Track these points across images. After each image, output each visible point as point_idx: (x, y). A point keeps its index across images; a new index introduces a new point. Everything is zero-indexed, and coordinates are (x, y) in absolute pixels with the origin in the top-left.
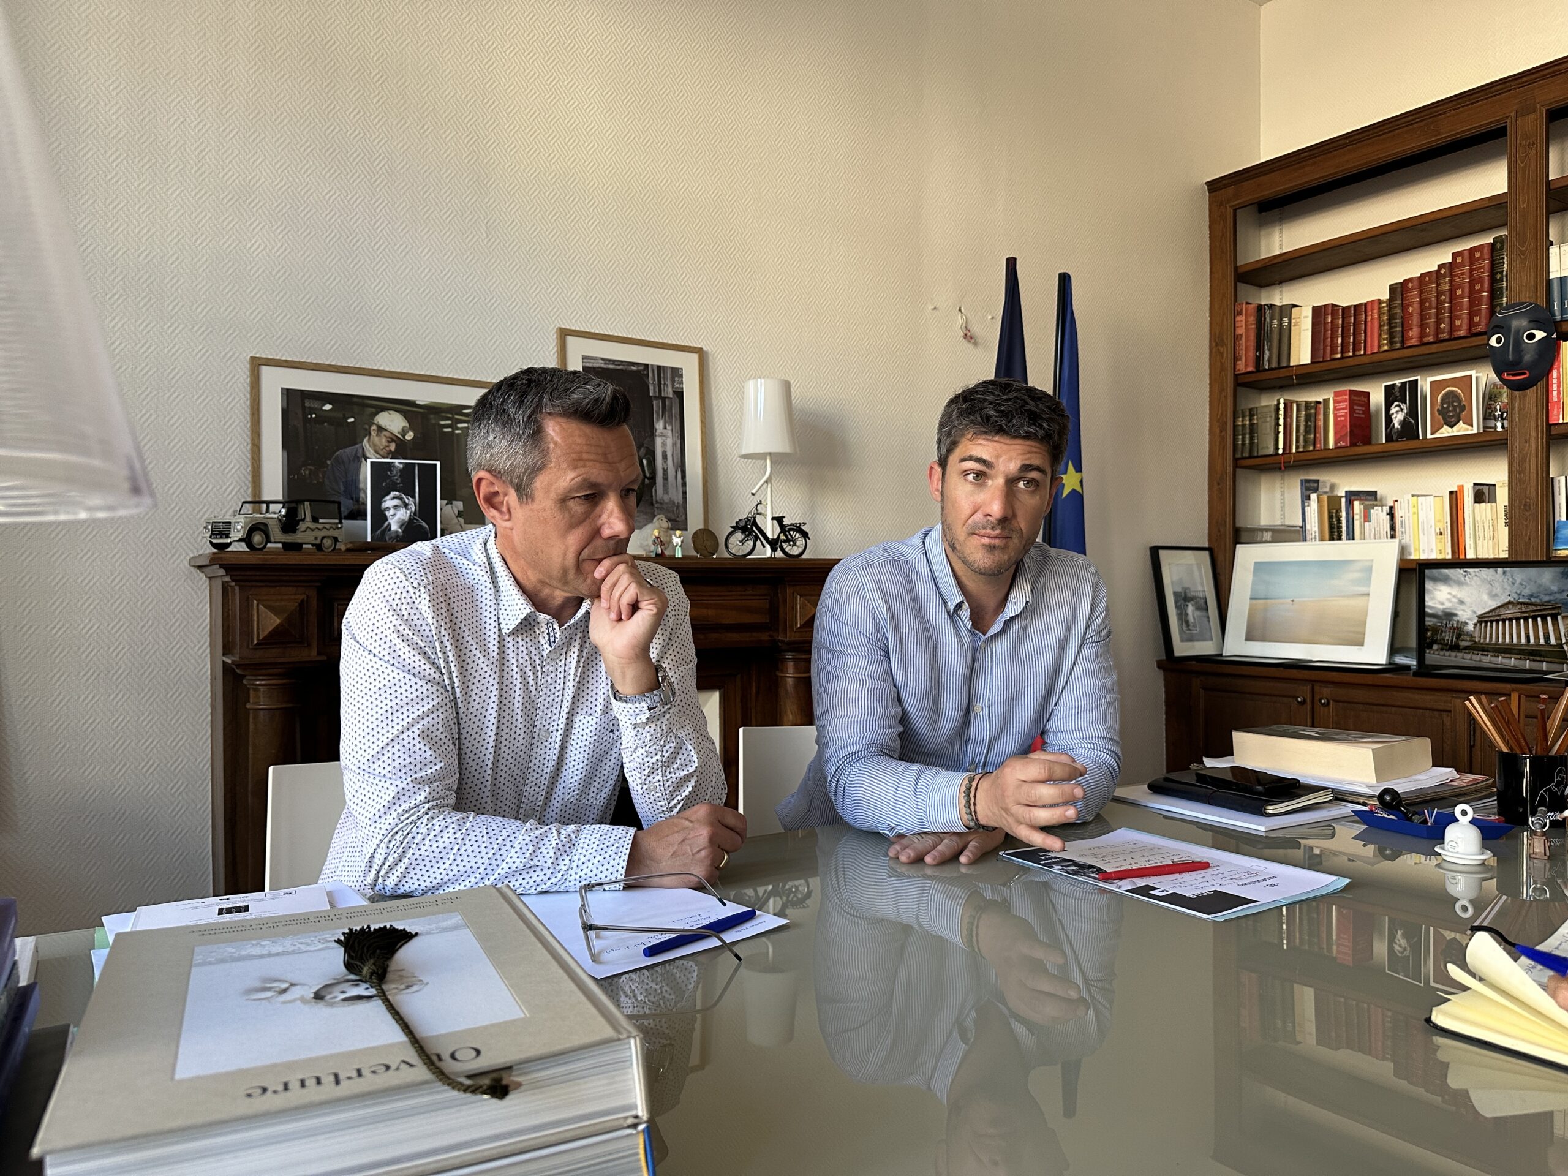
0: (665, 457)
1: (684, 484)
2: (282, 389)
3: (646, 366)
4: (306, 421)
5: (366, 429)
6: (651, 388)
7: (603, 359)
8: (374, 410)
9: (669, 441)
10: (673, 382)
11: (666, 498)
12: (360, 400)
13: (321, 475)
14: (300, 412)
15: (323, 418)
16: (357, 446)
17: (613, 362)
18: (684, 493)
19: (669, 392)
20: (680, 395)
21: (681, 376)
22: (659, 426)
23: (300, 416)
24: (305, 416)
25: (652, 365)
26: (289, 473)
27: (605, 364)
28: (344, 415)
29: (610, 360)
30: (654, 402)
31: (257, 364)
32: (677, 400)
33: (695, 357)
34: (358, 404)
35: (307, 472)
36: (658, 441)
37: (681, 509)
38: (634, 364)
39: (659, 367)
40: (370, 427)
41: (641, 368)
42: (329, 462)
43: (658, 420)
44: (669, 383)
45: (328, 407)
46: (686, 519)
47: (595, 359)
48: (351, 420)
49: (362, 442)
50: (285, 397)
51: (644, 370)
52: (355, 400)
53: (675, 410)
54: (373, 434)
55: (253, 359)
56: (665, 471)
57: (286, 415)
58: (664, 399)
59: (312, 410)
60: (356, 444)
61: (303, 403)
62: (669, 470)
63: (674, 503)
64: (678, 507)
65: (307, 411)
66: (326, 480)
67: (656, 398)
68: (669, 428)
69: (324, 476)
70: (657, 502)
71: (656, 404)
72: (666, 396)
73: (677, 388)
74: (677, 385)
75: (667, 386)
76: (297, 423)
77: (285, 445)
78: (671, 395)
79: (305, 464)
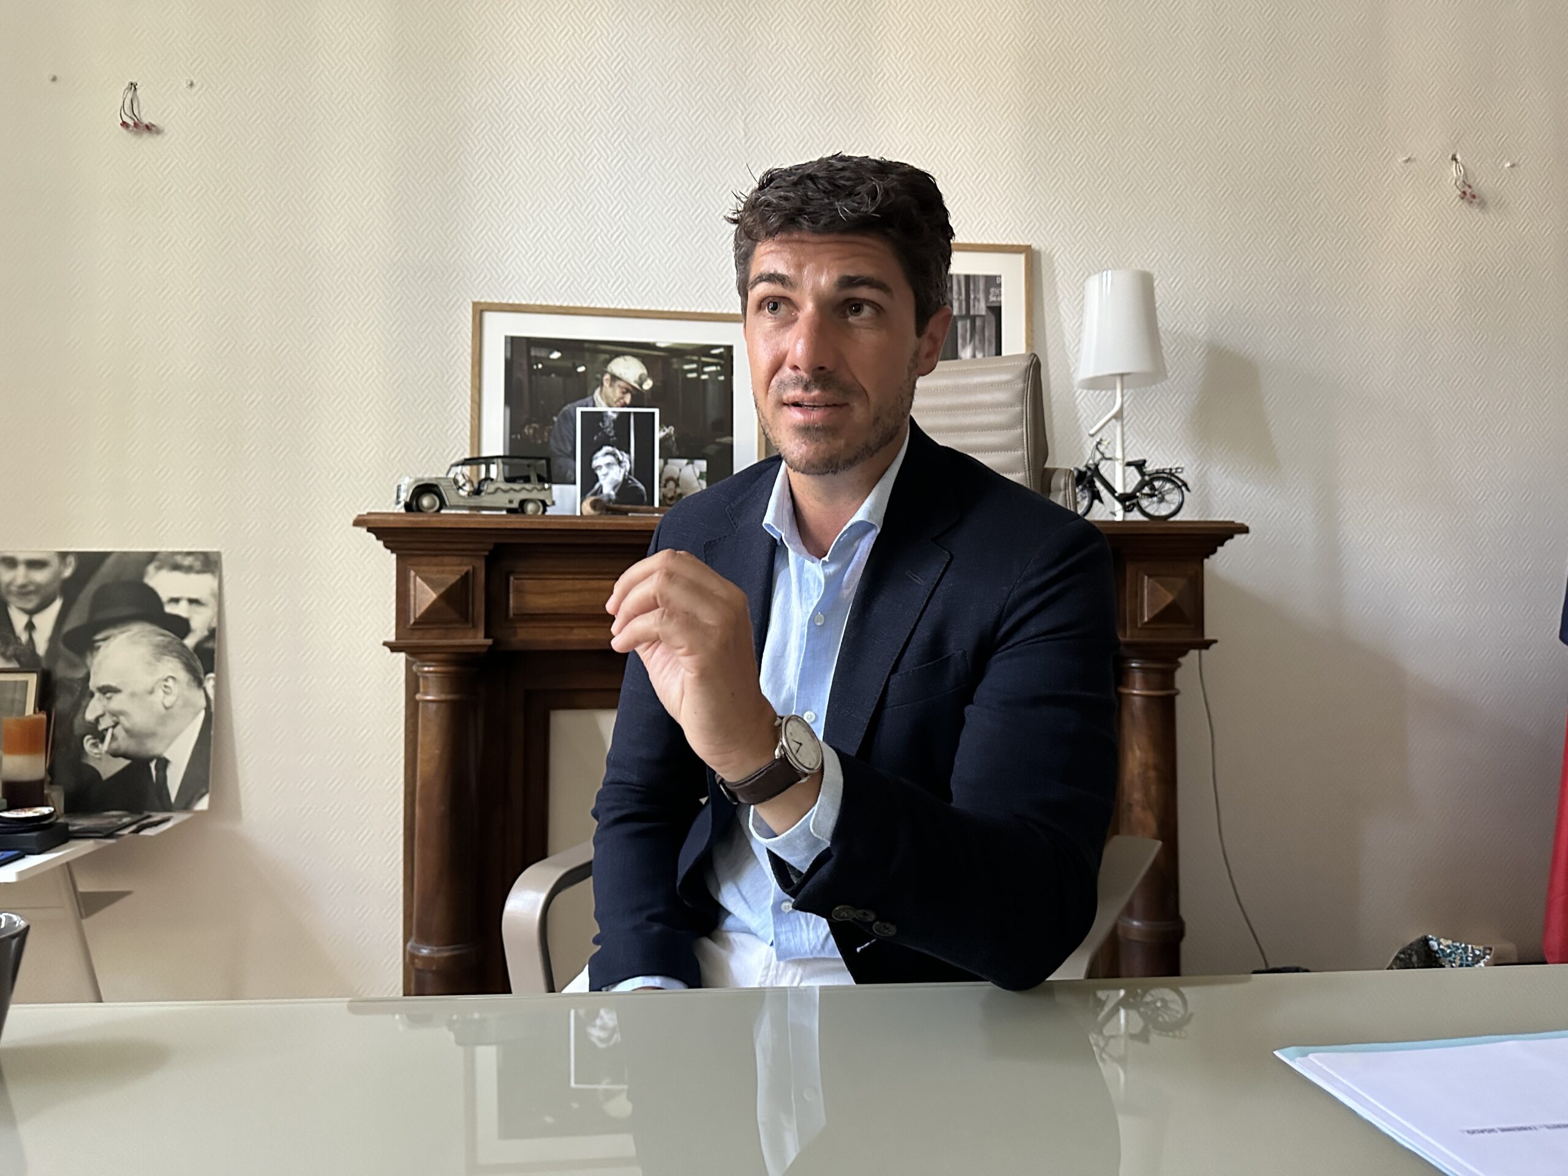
2: (506, 337)
4: (532, 372)
10: (987, 293)
12: (592, 346)
13: (546, 434)
14: (525, 362)
15: (551, 368)
16: (587, 399)
19: (981, 308)
20: (996, 311)
21: (1000, 285)
22: (967, 352)
23: (525, 367)
24: (530, 366)
25: (958, 276)
26: (511, 433)
28: (574, 364)
30: (960, 324)
31: (480, 310)
32: (993, 318)
33: (1022, 258)
34: (589, 350)
35: (531, 431)
39: (968, 277)
40: (603, 376)
42: (555, 419)
43: (964, 346)
44: (981, 296)
45: (556, 355)
48: (581, 369)
49: (593, 393)
50: (509, 346)
52: (586, 345)
53: (989, 332)
54: (606, 384)
55: (475, 304)
57: (510, 366)
58: (973, 319)
59: (538, 360)
60: (586, 397)
61: (529, 352)
65: (533, 361)
67: (962, 317)
68: (981, 354)
71: (962, 326)
72: (976, 313)
73: (993, 302)
74: (992, 298)
75: (979, 300)
76: (522, 375)
77: (508, 401)
78: (983, 313)
79: (529, 422)
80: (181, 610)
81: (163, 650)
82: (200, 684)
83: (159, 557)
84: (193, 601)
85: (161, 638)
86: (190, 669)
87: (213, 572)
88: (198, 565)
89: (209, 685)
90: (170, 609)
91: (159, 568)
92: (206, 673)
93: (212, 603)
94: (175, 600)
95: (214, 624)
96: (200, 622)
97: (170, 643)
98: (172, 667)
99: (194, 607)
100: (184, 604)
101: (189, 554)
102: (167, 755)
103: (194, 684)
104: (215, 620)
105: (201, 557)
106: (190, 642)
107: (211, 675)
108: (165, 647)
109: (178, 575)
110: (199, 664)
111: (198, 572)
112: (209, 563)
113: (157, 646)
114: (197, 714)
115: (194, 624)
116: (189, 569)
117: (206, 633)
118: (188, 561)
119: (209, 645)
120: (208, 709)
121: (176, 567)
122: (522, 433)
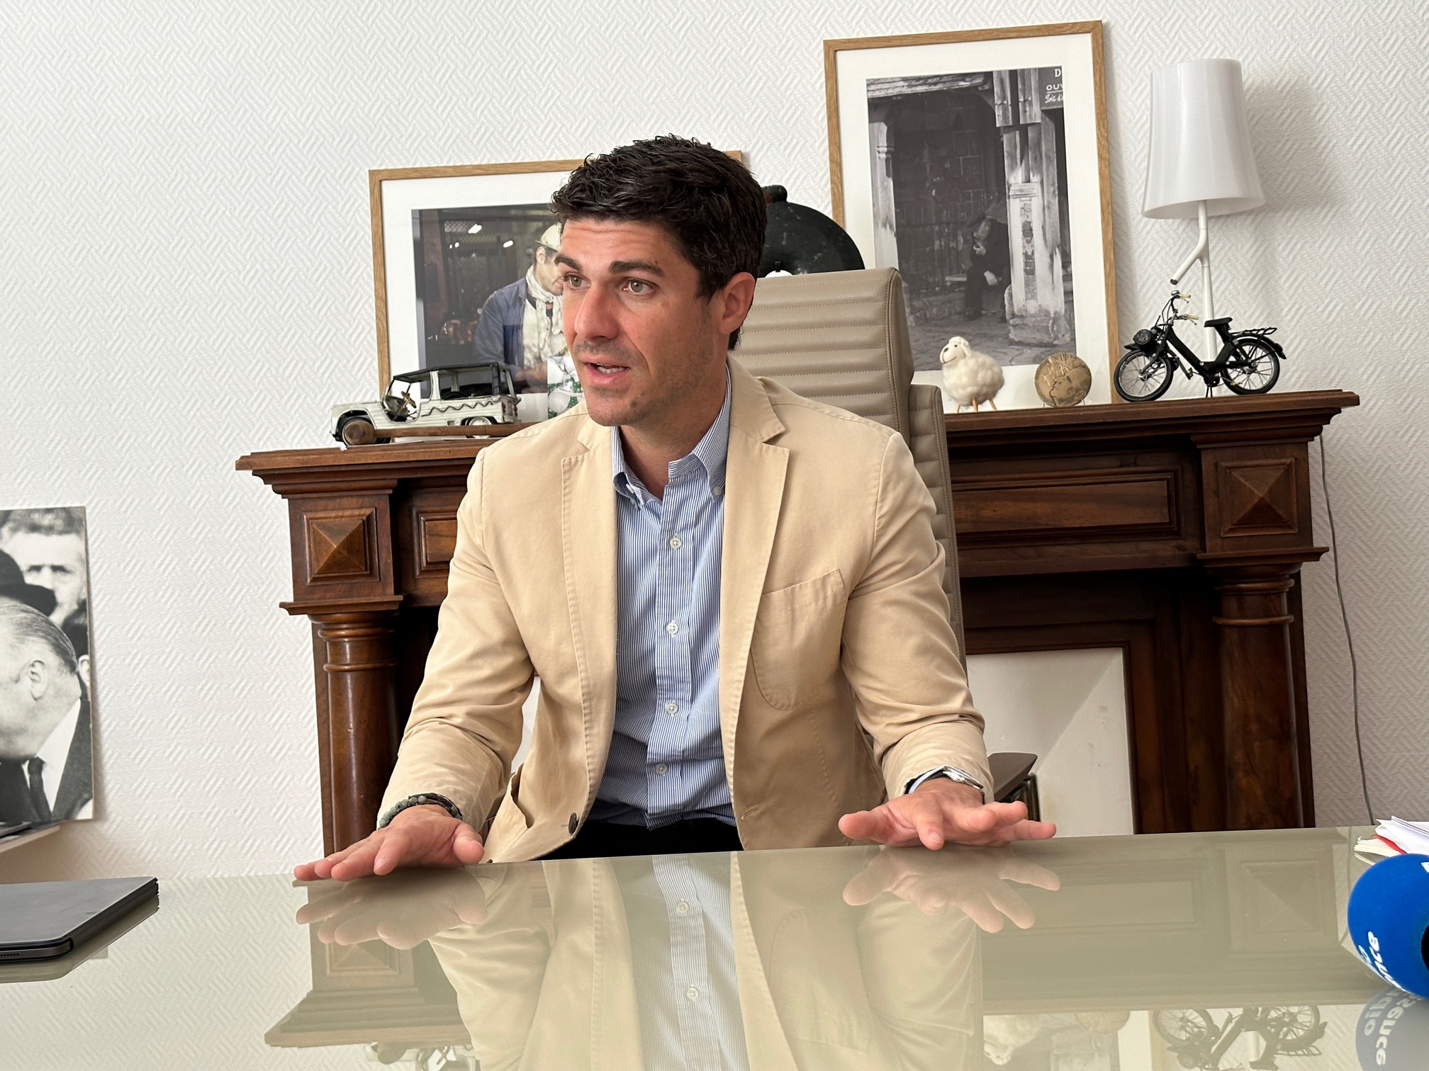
0: (1028, 231)
1: (1068, 277)
2: (413, 211)
3: (988, 76)
4: (447, 253)
5: (529, 256)
6: (998, 112)
7: (904, 79)
8: (540, 224)
9: (1036, 204)
10: (1042, 93)
11: (1032, 307)
12: (520, 213)
13: (470, 332)
14: (438, 241)
15: (470, 247)
16: (517, 283)
17: (924, 80)
18: (1069, 294)
19: (1034, 113)
20: (1056, 116)
21: (1060, 80)
22: (1015, 178)
23: (439, 247)
24: (445, 246)
25: (999, 72)
26: (427, 335)
27: (909, 86)
28: (499, 238)
29: (918, 79)
30: (1005, 138)
31: (378, 179)
32: (1052, 126)
33: (1088, 38)
34: (516, 218)
35: (451, 330)
36: (1014, 207)
37: (1063, 323)
38: (963, 76)
39: (1013, 73)
40: (536, 250)
41: (979, 81)
42: (479, 311)
43: (1013, 168)
44: (1034, 97)
45: (476, 229)
46: (1074, 340)
47: (893, 81)
48: (508, 244)
49: (524, 275)
50: (417, 222)
51: (984, 83)
52: (513, 212)
53: (1048, 146)
54: (540, 260)
55: (372, 173)
56: (1029, 259)
57: (420, 248)
58: (1024, 129)
59: (455, 237)
60: (516, 279)
61: (442, 228)
62: (1037, 256)
63: (1047, 313)
64: (1055, 320)
65: (448, 240)
66: (477, 338)
67: (1008, 129)
68: (1035, 179)
69: (473, 333)
70: (1013, 316)
71: (1009, 140)
72: (1028, 122)
73: (1051, 103)
74: (1049, 99)
75: (1031, 102)
76: (435, 258)
77: (421, 293)
78: (1038, 121)
79: (448, 318)
80: (43, 580)
81: (27, 629)
82: (73, 668)
83: (12, 516)
84: (56, 569)
85: (24, 615)
86: (60, 651)
87: (78, 532)
88: (59, 523)
89: (83, 669)
90: (30, 579)
91: (15, 530)
92: (78, 657)
93: (80, 568)
94: (37, 568)
95: (84, 596)
96: (67, 593)
97: (34, 620)
98: (39, 649)
99: (59, 574)
100: (46, 572)
101: (48, 511)
102: (40, 755)
103: (66, 669)
104: (85, 590)
105: (63, 514)
106: (57, 617)
107: (86, 657)
108: (29, 625)
109: (36, 537)
110: (69, 644)
111: (61, 533)
112: (72, 521)
113: (20, 624)
114: (71, 705)
115: (60, 597)
116: (49, 530)
117: (75, 607)
118: (47, 520)
119: (80, 621)
120: (84, 697)
121: (35, 528)
122: (440, 332)
